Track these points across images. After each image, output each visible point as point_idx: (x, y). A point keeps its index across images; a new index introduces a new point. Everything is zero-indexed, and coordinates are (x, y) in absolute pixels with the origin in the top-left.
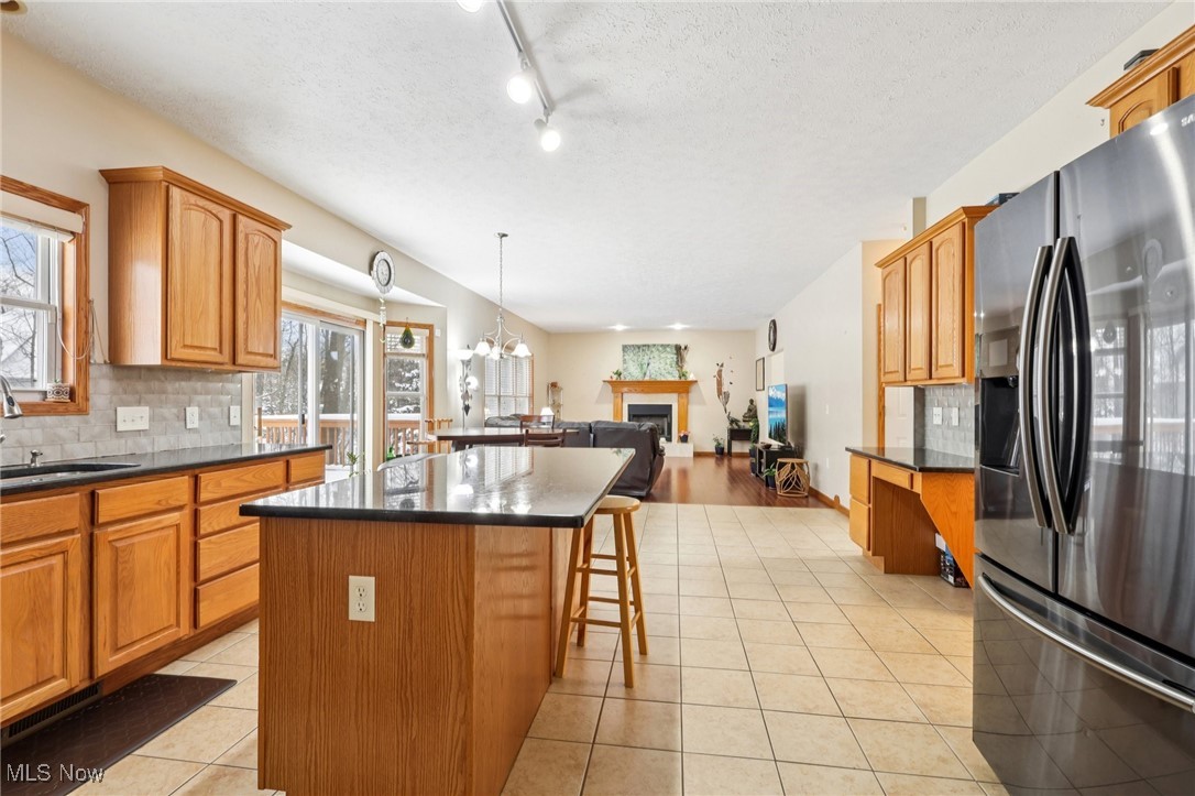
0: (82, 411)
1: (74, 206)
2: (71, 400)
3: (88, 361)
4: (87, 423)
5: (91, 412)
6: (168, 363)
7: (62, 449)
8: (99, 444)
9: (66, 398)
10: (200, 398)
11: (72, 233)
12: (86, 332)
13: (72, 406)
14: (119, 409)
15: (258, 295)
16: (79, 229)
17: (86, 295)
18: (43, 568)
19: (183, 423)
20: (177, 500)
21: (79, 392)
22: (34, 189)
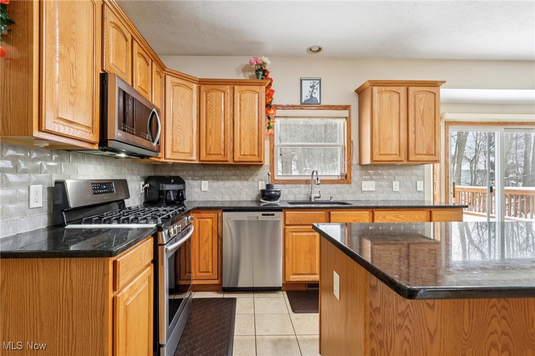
0: (349, 183)
1: (346, 108)
2: (346, 179)
3: (351, 164)
4: (351, 187)
5: (352, 183)
6: (374, 163)
7: (343, 197)
8: (355, 195)
9: (344, 178)
10: (401, 178)
11: (346, 118)
12: (350, 153)
13: (346, 181)
14: (363, 182)
15: (423, 124)
16: (347, 116)
17: (350, 139)
18: (313, 235)
19: (391, 189)
20: (363, 221)
21: (348, 176)
22: (333, 106)
